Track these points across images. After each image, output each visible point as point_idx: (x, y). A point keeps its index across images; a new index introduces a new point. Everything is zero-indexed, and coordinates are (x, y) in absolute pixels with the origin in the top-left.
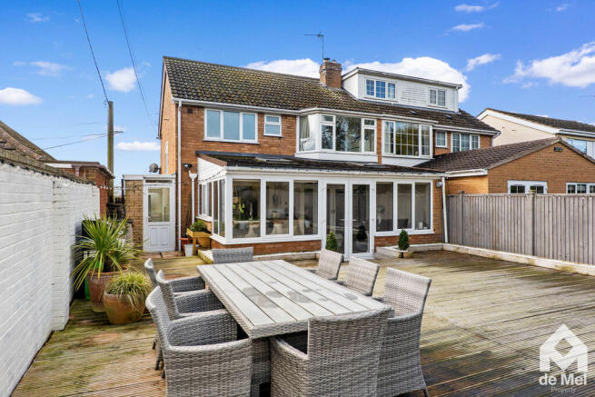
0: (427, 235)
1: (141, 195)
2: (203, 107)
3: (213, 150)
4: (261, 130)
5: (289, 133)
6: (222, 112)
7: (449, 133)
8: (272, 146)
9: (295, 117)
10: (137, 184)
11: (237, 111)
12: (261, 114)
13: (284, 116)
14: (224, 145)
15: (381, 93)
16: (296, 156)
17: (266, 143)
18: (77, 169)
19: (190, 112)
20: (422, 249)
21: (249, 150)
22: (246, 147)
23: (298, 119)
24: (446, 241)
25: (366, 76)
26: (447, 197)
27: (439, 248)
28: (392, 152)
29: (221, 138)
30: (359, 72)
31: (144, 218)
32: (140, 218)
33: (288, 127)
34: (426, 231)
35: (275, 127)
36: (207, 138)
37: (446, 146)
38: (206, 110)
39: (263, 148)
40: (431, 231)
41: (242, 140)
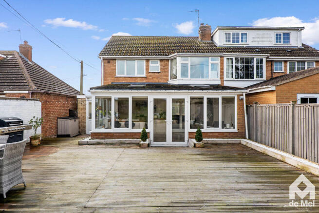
0: (232, 133)
1: (85, 105)
2: (115, 59)
3: (120, 81)
4: (147, 69)
5: (164, 69)
6: (125, 61)
7: (286, 62)
8: (154, 78)
9: (168, 60)
10: (83, 100)
11: (134, 60)
12: (148, 60)
13: (161, 60)
14: (127, 79)
15: (236, 40)
16: (169, 83)
17: (150, 76)
18: (31, 93)
19: (109, 62)
20: (222, 142)
21: (140, 80)
22: (139, 79)
23: (170, 61)
24: (247, 137)
25: (225, 31)
26: (247, 106)
27: (237, 142)
28: (232, 77)
29: (125, 75)
30: (219, 29)
31: (86, 117)
32: (84, 117)
33: (164, 66)
34: (232, 130)
35: (155, 66)
36: (117, 75)
37: (283, 71)
38: (117, 61)
39: (149, 79)
40: (236, 130)
41: (136, 75)
